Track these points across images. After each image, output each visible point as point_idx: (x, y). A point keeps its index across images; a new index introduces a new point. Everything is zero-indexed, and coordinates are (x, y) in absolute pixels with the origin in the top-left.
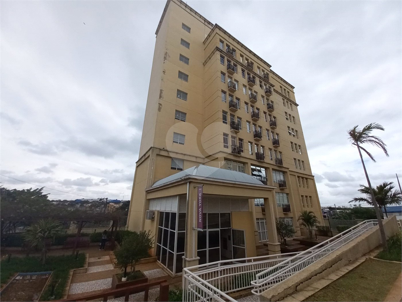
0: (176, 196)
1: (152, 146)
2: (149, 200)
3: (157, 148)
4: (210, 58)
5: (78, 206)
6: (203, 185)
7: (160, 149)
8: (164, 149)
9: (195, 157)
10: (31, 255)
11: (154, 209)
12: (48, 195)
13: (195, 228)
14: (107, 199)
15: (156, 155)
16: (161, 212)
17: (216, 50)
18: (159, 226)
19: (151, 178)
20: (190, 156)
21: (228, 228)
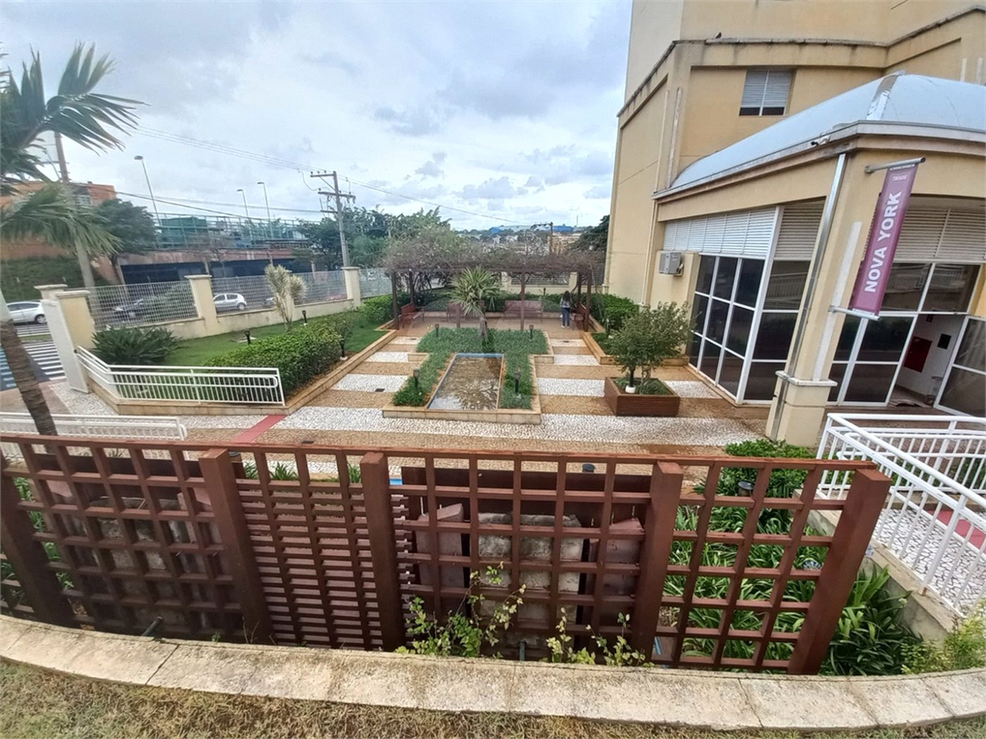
0: (771, 207)
1: (678, 39)
2: (665, 223)
3: (691, 42)
5: (497, 239)
6: (923, 160)
7: (707, 44)
8: (718, 40)
9: (849, 45)
10: (464, 326)
11: (680, 248)
12: (449, 222)
13: (840, 307)
14: (551, 224)
15: (690, 68)
16: (702, 256)
18: (697, 290)
19: (672, 156)
21: (952, 313)
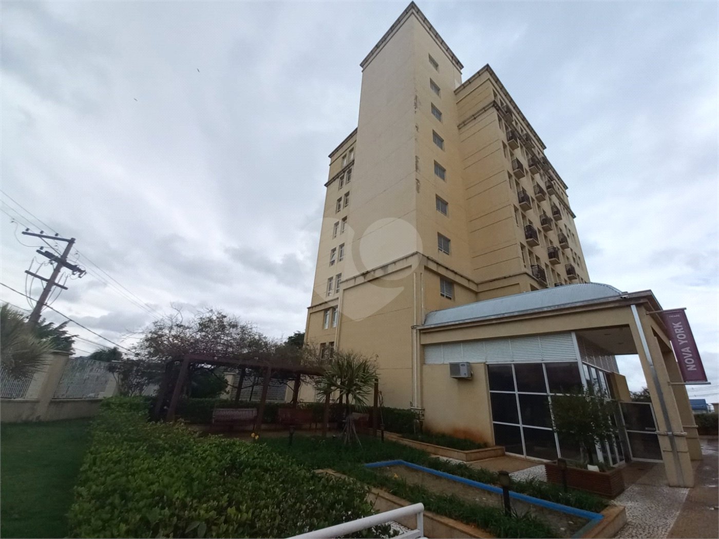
2: (424, 346)
3: (423, 255)
4: (475, 118)
7: (428, 259)
8: (432, 259)
15: (424, 267)
16: (488, 365)
17: (492, 106)
18: (491, 389)
20: (462, 276)
